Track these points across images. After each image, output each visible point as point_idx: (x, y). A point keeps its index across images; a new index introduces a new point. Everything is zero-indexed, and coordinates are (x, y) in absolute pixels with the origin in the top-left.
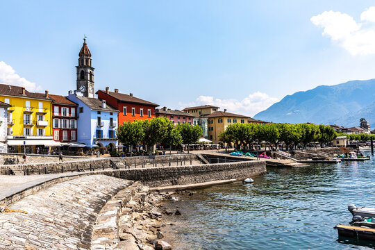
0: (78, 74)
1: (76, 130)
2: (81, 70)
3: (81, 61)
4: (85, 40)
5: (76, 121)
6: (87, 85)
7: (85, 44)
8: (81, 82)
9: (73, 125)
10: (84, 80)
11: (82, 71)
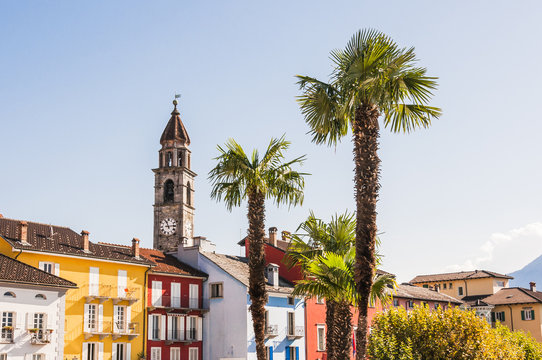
0: (157, 187)
1: (200, 345)
2: (165, 178)
3: (165, 155)
4: (175, 103)
5: (199, 321)
6: (180, 215)
7: (175, 114)
8: (165, 209)
9: (194, 332)
10: (174, 203)
11: (170, 182)
